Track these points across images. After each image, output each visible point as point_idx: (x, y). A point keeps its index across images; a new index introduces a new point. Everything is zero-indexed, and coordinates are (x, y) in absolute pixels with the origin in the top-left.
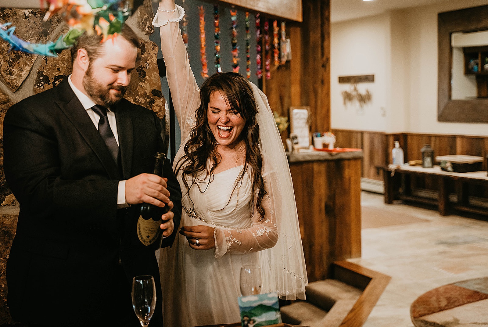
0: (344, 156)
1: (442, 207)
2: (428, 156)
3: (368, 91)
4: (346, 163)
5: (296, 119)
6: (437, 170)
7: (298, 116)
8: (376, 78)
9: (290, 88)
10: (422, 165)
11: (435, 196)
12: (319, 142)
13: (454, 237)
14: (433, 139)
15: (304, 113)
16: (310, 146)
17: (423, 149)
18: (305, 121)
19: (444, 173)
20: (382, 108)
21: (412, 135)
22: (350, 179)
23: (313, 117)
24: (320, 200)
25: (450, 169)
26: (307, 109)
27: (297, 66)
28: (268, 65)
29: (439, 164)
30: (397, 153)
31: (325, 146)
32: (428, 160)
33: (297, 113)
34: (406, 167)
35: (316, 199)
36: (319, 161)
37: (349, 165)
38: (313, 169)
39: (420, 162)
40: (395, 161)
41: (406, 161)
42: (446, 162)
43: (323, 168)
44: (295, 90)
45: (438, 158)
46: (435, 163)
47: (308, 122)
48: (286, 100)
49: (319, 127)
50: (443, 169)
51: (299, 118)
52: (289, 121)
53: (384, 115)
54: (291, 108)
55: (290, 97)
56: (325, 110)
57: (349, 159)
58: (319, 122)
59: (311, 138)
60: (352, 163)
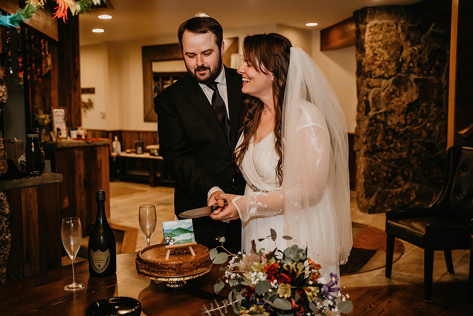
0: (97, 143)
1: (151, 180)
2: (140, 146)
3: (89, 100)
4: (98, 148)
5: (56, 116)
6: (147, 155)
7: (57, 113)
8: (96, 91)
9: (51, 92)
10: (136, 152)
11: (147, 174)
12: (74, 134)
13: (166, 200)
14: (141, 134)
15: (62, 112)
16: (67, 136)
17: (136, 141)
18: (63, 118)
19: (152, 157)
20: (102, 113)
21: (126, 132)
22: (101, 161)
23: (69, 115)
24: (80, 177)
25: (157, 154)
26: (64, 109)
27: (55, 76)
28: (39, 72)
29: (149, 151)
30: (116, 145)
31: (79, 137)
32: (140, 149)
33: (56, 112)
34: (124, 154)
35: (77, 177)
36: (79, 148)
37: (100, 150)
38: (74, 153)
39: (134, 150)
40: (115, 150)
41: (123, 150)
42: (154, 149)
43: (81, 153)
44: (54, 94)
45: (149, 147)
46: (144, 151)
47: (65, 119)
48: (48, 101)
49: (73, 123)
50: (151, 154)
51: (58, 115)
52: (51, 118)
53: (104, 117)
54: (52, 108)
55: (50, 99)
56: (77, 110)
57: (100, 146)
58: (73, 119)
59: (68, 130)
60: (103, 148)
